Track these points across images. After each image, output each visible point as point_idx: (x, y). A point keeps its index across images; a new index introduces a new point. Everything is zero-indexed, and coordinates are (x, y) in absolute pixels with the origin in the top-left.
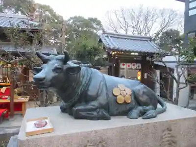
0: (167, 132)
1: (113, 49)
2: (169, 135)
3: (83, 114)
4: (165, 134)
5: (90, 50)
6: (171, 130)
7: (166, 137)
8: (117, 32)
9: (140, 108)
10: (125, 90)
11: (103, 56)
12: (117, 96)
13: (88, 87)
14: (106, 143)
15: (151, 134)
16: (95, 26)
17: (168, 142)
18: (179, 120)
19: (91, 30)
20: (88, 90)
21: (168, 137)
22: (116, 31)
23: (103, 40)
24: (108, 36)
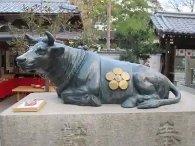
0: (166, 126)
1: (166, 32)
2: (170, 131)
3: (71, 98)
4: (164, 129)
5: (136, 35)
6: (173, 125)
7: (165, 132)
8: (179, 11)
9: (140, 96)
10: (120, 75)
11: (153, 41)
12: (110, 81)
13: (79, 71)
14: (85, 129)
15: (144, 126)
16: (149, 5)
17: (169, 139)
18: (187, 113)
19: (145, 10)
20: (79, 73)
21: (169, 132)
22: (178, 9)
23: (154, 22)
24: (160, 17)
